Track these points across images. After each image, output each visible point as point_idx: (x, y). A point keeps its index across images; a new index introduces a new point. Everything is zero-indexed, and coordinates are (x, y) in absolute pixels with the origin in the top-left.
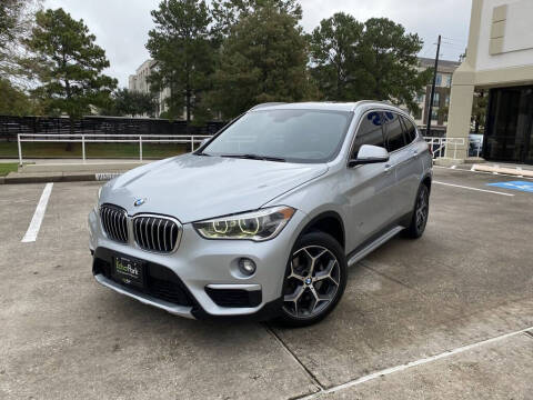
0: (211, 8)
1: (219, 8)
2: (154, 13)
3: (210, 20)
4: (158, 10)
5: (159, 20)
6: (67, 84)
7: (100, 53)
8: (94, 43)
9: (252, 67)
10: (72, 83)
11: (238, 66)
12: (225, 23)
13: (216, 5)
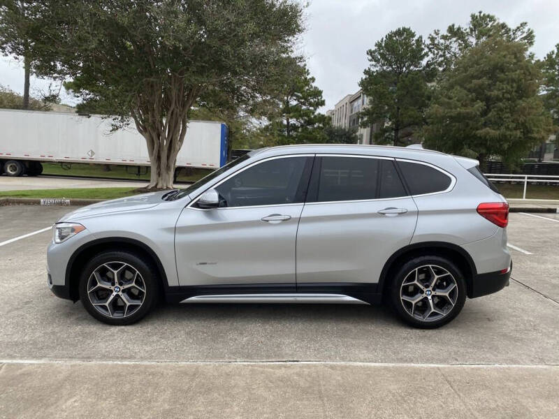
0: (428, 42)
1: (436, 42)
2: (370, 53)
3: (426, 54)
4: (374, 48)
5: (374, 59)
6: (288, 122)
7: (318, 93)
8: (314, 85)
9: (473, 100)
10: (292, 121)
11: (458, 101)
12: (441, 56)
13: (432, 39)
